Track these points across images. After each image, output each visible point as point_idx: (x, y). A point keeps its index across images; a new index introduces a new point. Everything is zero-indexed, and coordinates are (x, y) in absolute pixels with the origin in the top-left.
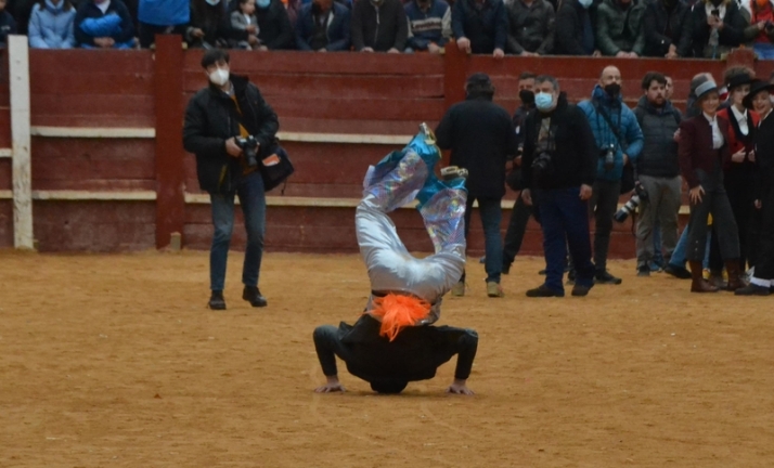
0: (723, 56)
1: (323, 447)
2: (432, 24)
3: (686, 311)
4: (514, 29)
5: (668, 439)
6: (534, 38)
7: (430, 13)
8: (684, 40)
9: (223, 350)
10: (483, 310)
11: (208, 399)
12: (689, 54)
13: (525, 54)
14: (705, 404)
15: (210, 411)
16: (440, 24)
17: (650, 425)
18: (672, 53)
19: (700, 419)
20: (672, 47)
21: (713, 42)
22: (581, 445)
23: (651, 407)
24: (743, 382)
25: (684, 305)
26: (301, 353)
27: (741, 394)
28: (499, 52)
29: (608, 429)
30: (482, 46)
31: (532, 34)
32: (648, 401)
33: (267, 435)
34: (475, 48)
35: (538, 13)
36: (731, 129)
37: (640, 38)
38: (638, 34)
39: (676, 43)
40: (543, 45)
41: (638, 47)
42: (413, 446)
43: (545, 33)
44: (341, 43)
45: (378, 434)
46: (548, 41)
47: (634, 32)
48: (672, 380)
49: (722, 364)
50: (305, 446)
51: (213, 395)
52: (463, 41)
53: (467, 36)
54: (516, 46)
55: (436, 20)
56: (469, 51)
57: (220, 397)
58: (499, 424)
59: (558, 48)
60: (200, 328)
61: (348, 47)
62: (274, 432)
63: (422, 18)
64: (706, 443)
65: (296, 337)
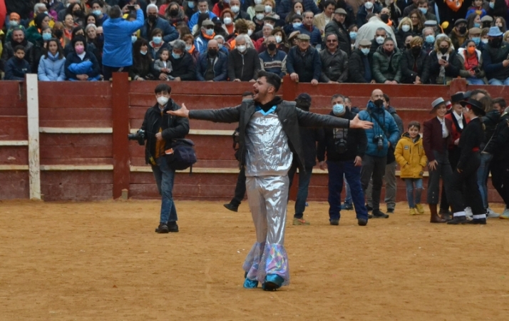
0: (448, 83)
1: (212, 316)
2: (276, 64)
3: (427, 234)
4: (324, 68)
5: (418, 311)
6: (335, 73)
7: (275, 58)
8: (425, 73)
9: (153, 259)
10: (307, 234)
11: (145, 288)
12: (427, 82)
13: (331, 82)
14: (439, 289)
15: (145, 295)
16: (280, 64)
17: (407, 302)
18: (418, 81)
19: (436, 299)
20: (418, 78)
21: (442, 75)
22: (366, 314)
23: (408, 291)
24: (462, 276)
25: (426, 230)
26: (199, 260)
27: (461, 284)
28: (315, 81)
29: (382, 304)
30: (305, 78)
31: (335, 70)
32: (406, 288)
33: (180, 309)
34: (301, 79)
35: (338, 58)
36: (453, 126)
37: (399, 72)
38: (397, 70)
39: (420, 75)
40: (341, 77)
41: (397, 78)
42: (266, 315)
43: (342, 70)
44: (222, 76)
45: (245, 308)
46: (344, 75)
47: (394, 69)
48: (419, 275)
49: (449, 266)
50: (203, 316)
51: (147, 286)
52: (294, 75)
53: (296, 72)
54: (325, 78)
55: (278, 62)
56: (297, 81)
57: (152, 287)
58: (317, 302)
59: (350, 79)
60: (140, 246)
61: (226, 79)
62: (184, 307)
63: (271, 61)
64: (440, 313)
65: (196, 251)
